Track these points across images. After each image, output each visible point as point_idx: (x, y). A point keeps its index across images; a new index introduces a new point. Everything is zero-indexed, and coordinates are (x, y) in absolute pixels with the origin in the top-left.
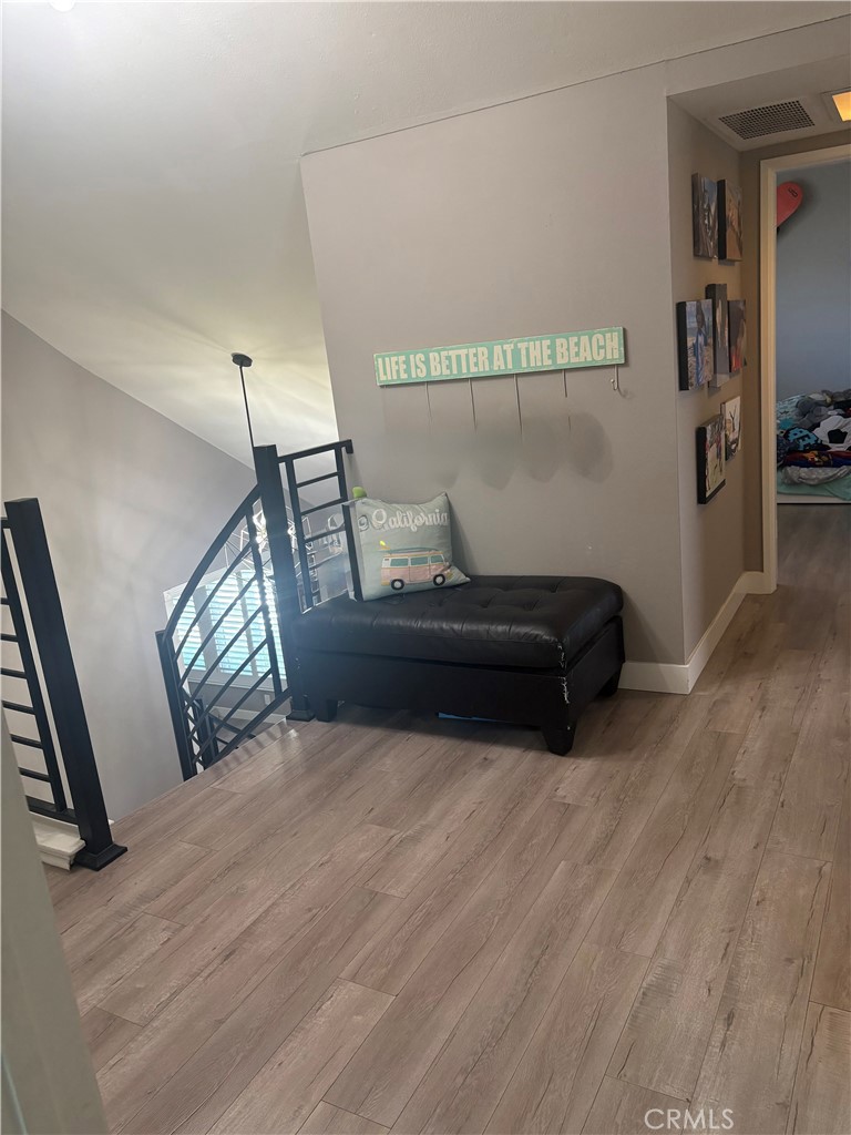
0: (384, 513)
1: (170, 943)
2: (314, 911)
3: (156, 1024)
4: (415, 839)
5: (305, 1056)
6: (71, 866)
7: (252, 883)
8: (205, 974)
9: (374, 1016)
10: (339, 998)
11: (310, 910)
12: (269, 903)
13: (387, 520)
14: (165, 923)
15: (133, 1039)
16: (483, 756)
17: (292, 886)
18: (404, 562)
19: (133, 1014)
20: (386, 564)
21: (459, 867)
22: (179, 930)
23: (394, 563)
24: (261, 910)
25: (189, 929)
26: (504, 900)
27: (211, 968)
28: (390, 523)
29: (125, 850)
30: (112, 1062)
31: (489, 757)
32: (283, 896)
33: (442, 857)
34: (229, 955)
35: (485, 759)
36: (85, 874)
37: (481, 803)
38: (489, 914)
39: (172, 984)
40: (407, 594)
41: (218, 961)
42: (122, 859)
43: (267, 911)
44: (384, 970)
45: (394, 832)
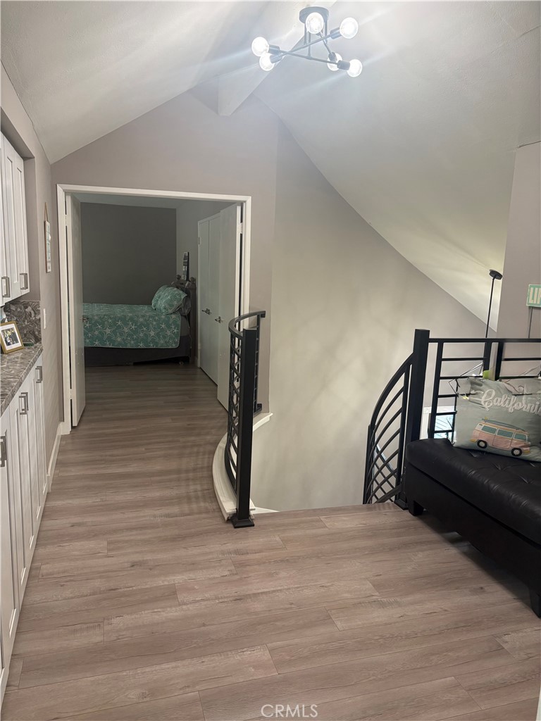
0: (494, 393)
1: (225, 578)
2: (293, 606)
3: (184, 607)
4: (382, 605)
5: (214, 667)
6: (228, 520)
7: (283, 574)
8: (221, 601)
9: (260, 675)
10: (256, 654)
11: (292, 604)
12: (279, 588)
13: (493, 399)
14: (233, 568)
15: (171, 607)
16: (482, 585)
17: (298, 588)
18: (493, 431)
19: (181, 597)
20: (479, 428)
21: (388, 636)
22: (233, 574)
23: (485, 429)
24: (272, 589)
25: (237, 577)
26: (390, 672)
27: (226, 600)
28: (495, 401)
29: (254, 525)
30: (156, 610)
31: (486, 588)
32: (289, 589)
33: (386, 624)
34: (239, 599)
35: (482, 588)
36: (231, 525)
37: (446, 610)
38: (371, 672)
39: (206, 595)
40: (487, 453)
41: (231, 599)
42: (248, 529)
43: (274, 591)
44: (288, 658)
45: (377, 594)
